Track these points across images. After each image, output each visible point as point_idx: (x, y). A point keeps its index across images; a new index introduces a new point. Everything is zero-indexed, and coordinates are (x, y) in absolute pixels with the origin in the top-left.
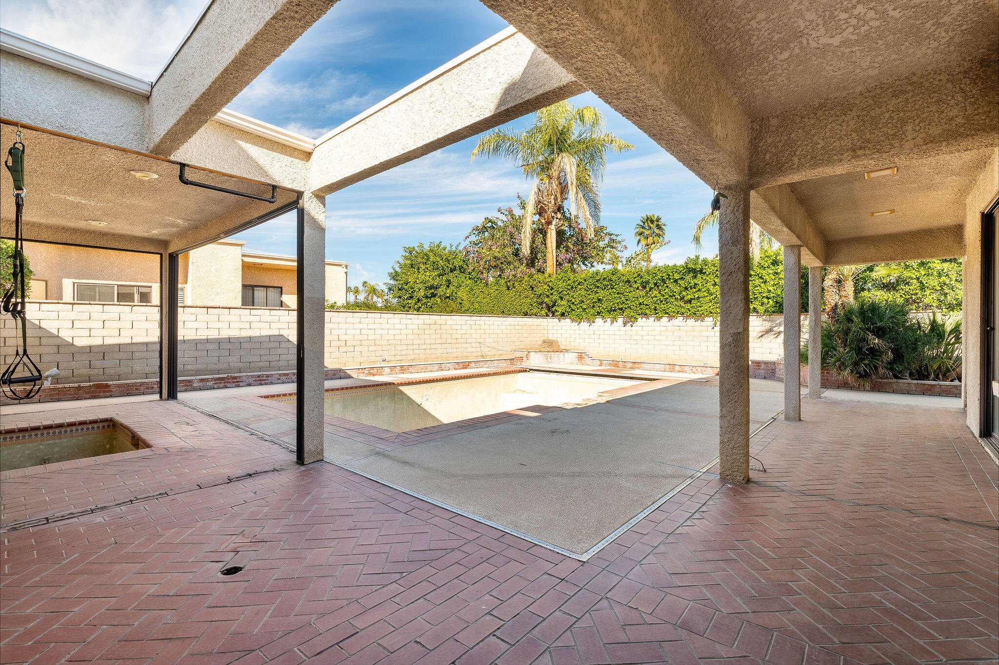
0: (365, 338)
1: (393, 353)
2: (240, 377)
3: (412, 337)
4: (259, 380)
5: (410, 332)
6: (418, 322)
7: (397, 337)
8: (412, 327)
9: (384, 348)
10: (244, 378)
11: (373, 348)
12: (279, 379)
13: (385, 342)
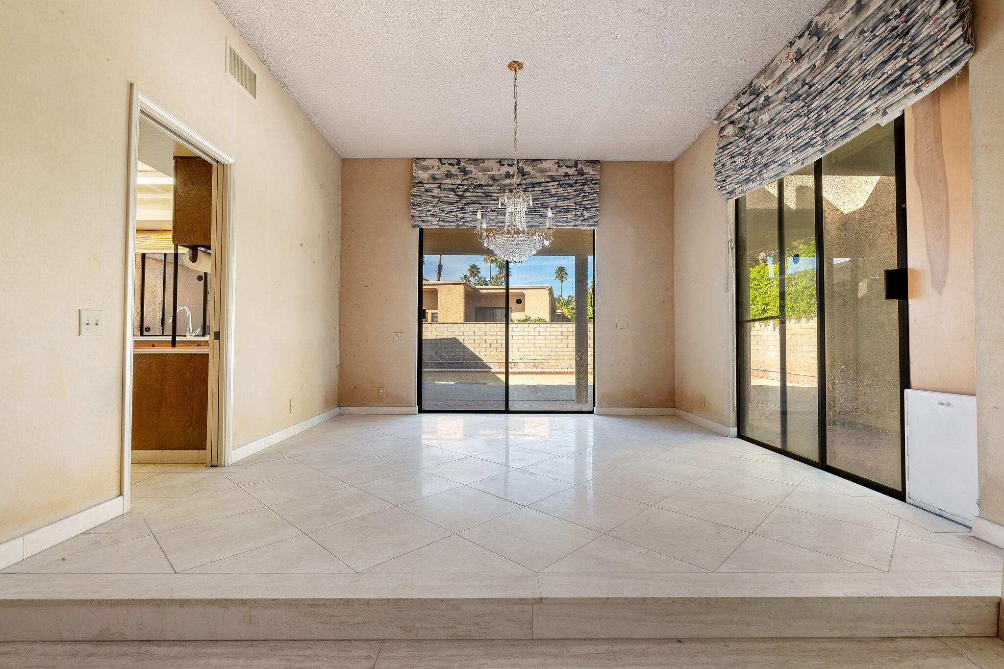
0: (516, 341)
1: (539, 353)
2: (427, 363)
3: (555, 341)
4: (437, 365)
5: (555, 337)
6: (561, 329)
7: (542, 342)
8: (556, 334)
9: (531, 349)
10: (429, 364)
11: (522, 349)
12: (448, 366)
13: (533, 345)
